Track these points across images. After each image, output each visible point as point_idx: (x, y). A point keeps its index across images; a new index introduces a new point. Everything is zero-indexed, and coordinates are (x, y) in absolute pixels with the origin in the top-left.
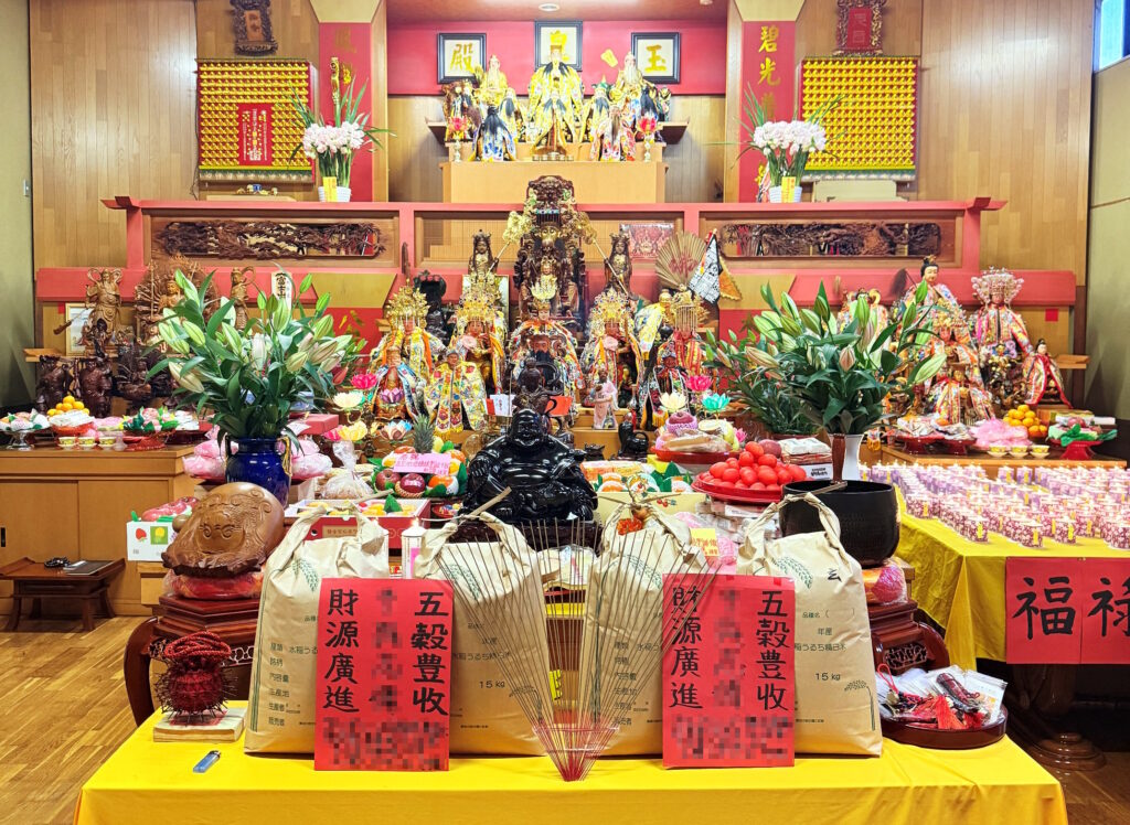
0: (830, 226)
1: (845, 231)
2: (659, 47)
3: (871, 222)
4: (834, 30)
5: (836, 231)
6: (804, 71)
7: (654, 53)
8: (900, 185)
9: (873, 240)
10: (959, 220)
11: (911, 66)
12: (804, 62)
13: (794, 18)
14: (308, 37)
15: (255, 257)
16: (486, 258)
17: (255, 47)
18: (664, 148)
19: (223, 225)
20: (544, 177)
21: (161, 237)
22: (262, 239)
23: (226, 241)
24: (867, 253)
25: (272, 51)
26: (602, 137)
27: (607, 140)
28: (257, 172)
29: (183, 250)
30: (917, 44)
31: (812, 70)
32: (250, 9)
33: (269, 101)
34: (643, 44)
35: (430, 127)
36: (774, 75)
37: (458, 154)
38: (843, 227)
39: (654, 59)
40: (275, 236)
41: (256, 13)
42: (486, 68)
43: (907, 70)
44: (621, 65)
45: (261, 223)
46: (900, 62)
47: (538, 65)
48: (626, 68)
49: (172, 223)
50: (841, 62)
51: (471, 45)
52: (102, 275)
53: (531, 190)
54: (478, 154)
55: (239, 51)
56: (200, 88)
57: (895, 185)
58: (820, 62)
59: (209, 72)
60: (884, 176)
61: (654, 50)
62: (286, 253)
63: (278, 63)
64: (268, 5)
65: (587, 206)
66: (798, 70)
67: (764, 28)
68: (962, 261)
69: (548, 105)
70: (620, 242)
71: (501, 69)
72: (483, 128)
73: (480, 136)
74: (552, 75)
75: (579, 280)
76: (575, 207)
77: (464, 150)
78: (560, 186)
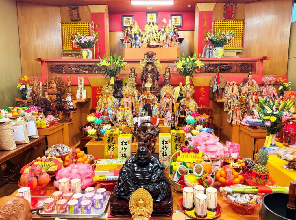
0: (223, 64)
1: (227, 65)
2: (177, 18)
3: (235, 63)
4: (223, 13)
5: (225, 65)
6: (215, 23)
7: (176, 20)
8: (238, 53)
9: (235, 68)
10: (257, 62)
11: (242, 22)
12: (215, 21)
13: (212, 10)
14: (89, 17)
15: (74, 73)
16: (134, 73)
17: (75, 19)
18: (179, 44)
19: (66, 65)
20: (148, 52)
21: (50, 69)
22: (76, 69)
23: (67, 69)
24: (233, 71)
25: (80, 20)
26: (163, 41)
27: (165, 41)
28: (77, 51)
29: (56, 72)
30: (244, 17)
32: (73, 9)
34: (173, 17)
35: (120, 39)
36: (207, 25)
37: (126, 46)
39: (176, 21)
41: (75, 10)
42: (134, 24)
44: (168, 23)
45: (75, 65)
46: (239, 21)
47: (147, 23)
48: (169, 23)
49: (53, 65)
50: (224, 21)
51: (130, 18)
52: (34, 79)
53: (145, 55)
54: (132, 46)
55: (72, 20)
56: (62, 30)
57: (236, 53)
58: (219, 21)
59: (64, 26)
60: (234, 51)
61: (176, 19)
62: (82, 73)
63: (81, 23)
64: (78, 8)
65: (160, 59)
66: (213, 24)
67: (204, 13)
68: (258, 73)
69: (149, 33)
70: (167, 69)
71: (138, 24)
72: (133, 39)
73: (132, 41)
74: (150, 26)
75: (157, 79)
76: (157, 60)
77: (128, 45)
78: (153, 54)
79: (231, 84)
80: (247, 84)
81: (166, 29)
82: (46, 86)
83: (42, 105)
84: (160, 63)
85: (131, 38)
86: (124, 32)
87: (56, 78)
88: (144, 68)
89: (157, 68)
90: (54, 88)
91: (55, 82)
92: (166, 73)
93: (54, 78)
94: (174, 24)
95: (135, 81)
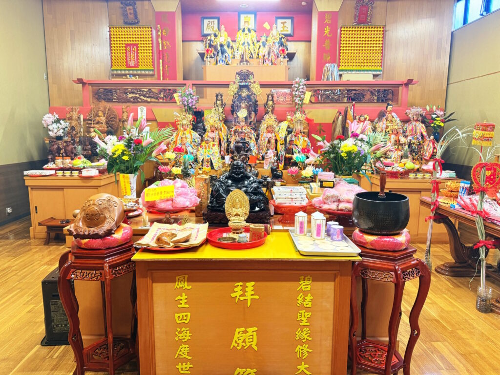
0: (352, 90)
1: (357, 92)
2: (285, 22)
3: (368, 88)
4: (353, 15)
5: (354, 92)
6: (341, 31)
7: (284, 25)
8: (375, 76)
9: (368, 96)
10: (400, 88)
11: (382, 29)
12: (341, 27)
13: (338, 10)
14: (151, 18)
15: (131, 102)
16: (220, 102)
17: (132, 22)
18: (288, 61)
19: (119, 90)
20: (242, 70)
21: (95, 95)
22: (134, 95)
23: (120, 96)
24: (366, 101)
25: (137, 23)
26: (264, 56)
27: (266, 57)
28: (133, 70)
29: (104, 100)
30: (384, 21)
31: (344, 31)
32: (128, 6)
33: (137, 42)
34: (279, 21)
35: (199, 53)
36: (330, 33)
37: (209, 63)
38: (357, 91)
39: (284, 27)
40: (139, 94)
41: (131, 7)
42: (220, 30)
43: (380, 31)
44: (271, 29)
45: (133, 89)
46: (377, 28)
47: (240, 29)
48: (273, 30)
49: (100, 89)
50: (355, 28)
51: (214, 21)
52: (72, 109)
53: (237, 75)
54: (217, 63)
55: (126, 23)
56: (110, 38)
57: (372, 76)
58: (347, 27)
59: (114, 31)
60: (370, 72)
61: (283, 23)
62: (143, 101)
63: (140, 28)
64: (135, 4)
65: (259, 82)
66: (339, 31)
67: (326, 14)
68: (401, 104)
69: (244, 44)
70: (270, 96)
71: (225, 30)
72: (218, 52)
73: (217, 55)
74: (245, 33)
75: (256, 111)
76: (255, 82)
77: (211, 61)
78: (249, 74)
79: (362, 118)
80: (384, 118)
81: (268, 38)
82: (91, 120)
83: (87, 146)
84: (259, 87)
85: (215, 51)
86: (204, 43)
87: (105, 108)
88: (235, 94)
89: (255, 94)
90: (102, 123)
91: (104, 114)
92: (267, 102)
93: (102, 109)
94: (281, 31)
95: (223, 112)
